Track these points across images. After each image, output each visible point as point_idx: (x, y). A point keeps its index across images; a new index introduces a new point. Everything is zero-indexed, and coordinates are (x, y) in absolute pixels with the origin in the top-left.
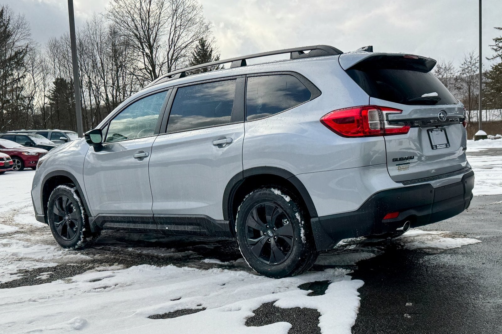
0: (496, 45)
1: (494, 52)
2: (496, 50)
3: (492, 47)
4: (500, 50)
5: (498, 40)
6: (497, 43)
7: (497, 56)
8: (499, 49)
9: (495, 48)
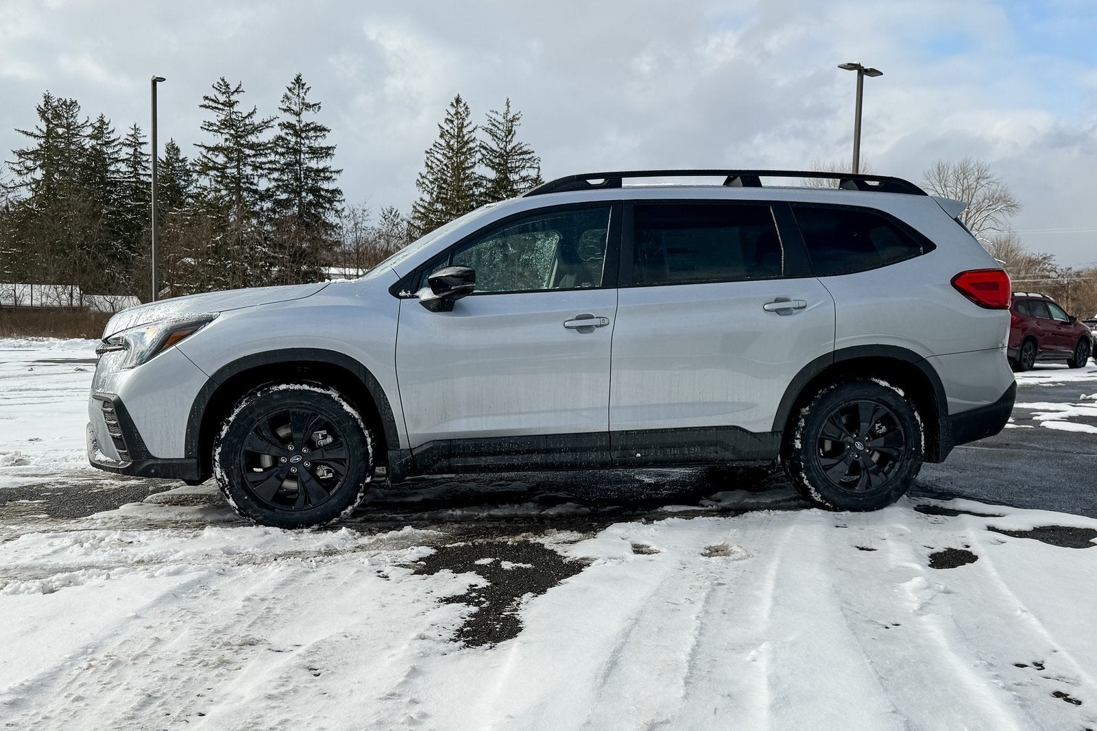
0: (20, 163)
1: (14, 174)
2: (19, 173)
3: (11, 165)
4: (27, 173)
5: (24, 154)
6: (22, 160)
7: (22, 185)
8: (25, 171)
9: (18, 168)
